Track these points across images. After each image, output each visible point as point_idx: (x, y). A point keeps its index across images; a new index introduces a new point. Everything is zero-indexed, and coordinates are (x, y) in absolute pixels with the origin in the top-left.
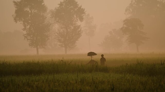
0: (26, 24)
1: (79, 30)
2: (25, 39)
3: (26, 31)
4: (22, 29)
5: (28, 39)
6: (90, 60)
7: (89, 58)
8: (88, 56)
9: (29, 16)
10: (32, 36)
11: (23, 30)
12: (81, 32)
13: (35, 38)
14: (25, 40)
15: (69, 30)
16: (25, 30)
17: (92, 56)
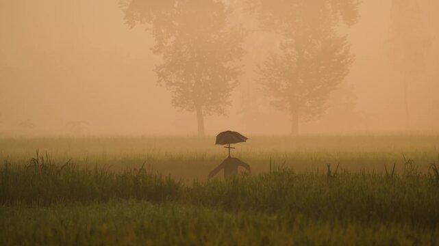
0: (163, 31)
1: (342, 52)
2: (160, 81)
3: (162, 55)
4: (151, 49)
5: (170, 84)
6: (223, 160)
7: (221, 151)
8: (216, 143)
9: (176, 6)
10: (182, 72)
11: (154, 52)
12: (349, 59)
13: (193, 78)
14: (161, 85)
15: (306, 52)
16: (161, 52)
17: (232, 145)
